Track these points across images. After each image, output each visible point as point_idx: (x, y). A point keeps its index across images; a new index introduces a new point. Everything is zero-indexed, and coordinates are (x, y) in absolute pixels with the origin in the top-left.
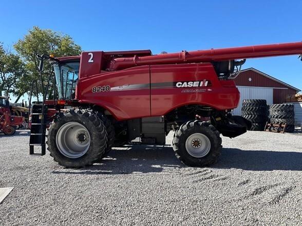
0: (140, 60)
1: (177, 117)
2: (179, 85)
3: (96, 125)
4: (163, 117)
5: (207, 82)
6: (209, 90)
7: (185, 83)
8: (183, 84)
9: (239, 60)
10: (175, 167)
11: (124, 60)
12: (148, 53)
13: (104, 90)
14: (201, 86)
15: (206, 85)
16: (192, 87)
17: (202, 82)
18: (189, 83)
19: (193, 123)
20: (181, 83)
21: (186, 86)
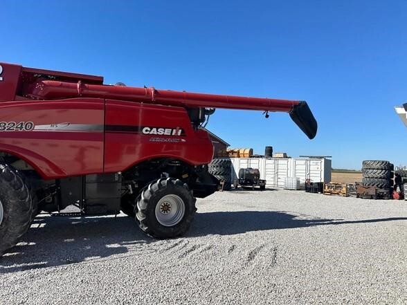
0: (88, 89)
1: (137, 174)
2: (147, 131)
3: (17, 187)
4: (120, 173)
5: (180, 131)
6: (183, 140)
7: (154, 129)
8: (151, 130)
9: (209, 109)
10: (142, 243)
11: (61, 85)
12: (99, 81)
13: (21, 128)
14: (173, 134)
15: (179, 133)
16: (163, 135)
17: (174, 131)
18: (159, 130)
19: (166, 181)
20: (149, 129)
21: (155, 133)
